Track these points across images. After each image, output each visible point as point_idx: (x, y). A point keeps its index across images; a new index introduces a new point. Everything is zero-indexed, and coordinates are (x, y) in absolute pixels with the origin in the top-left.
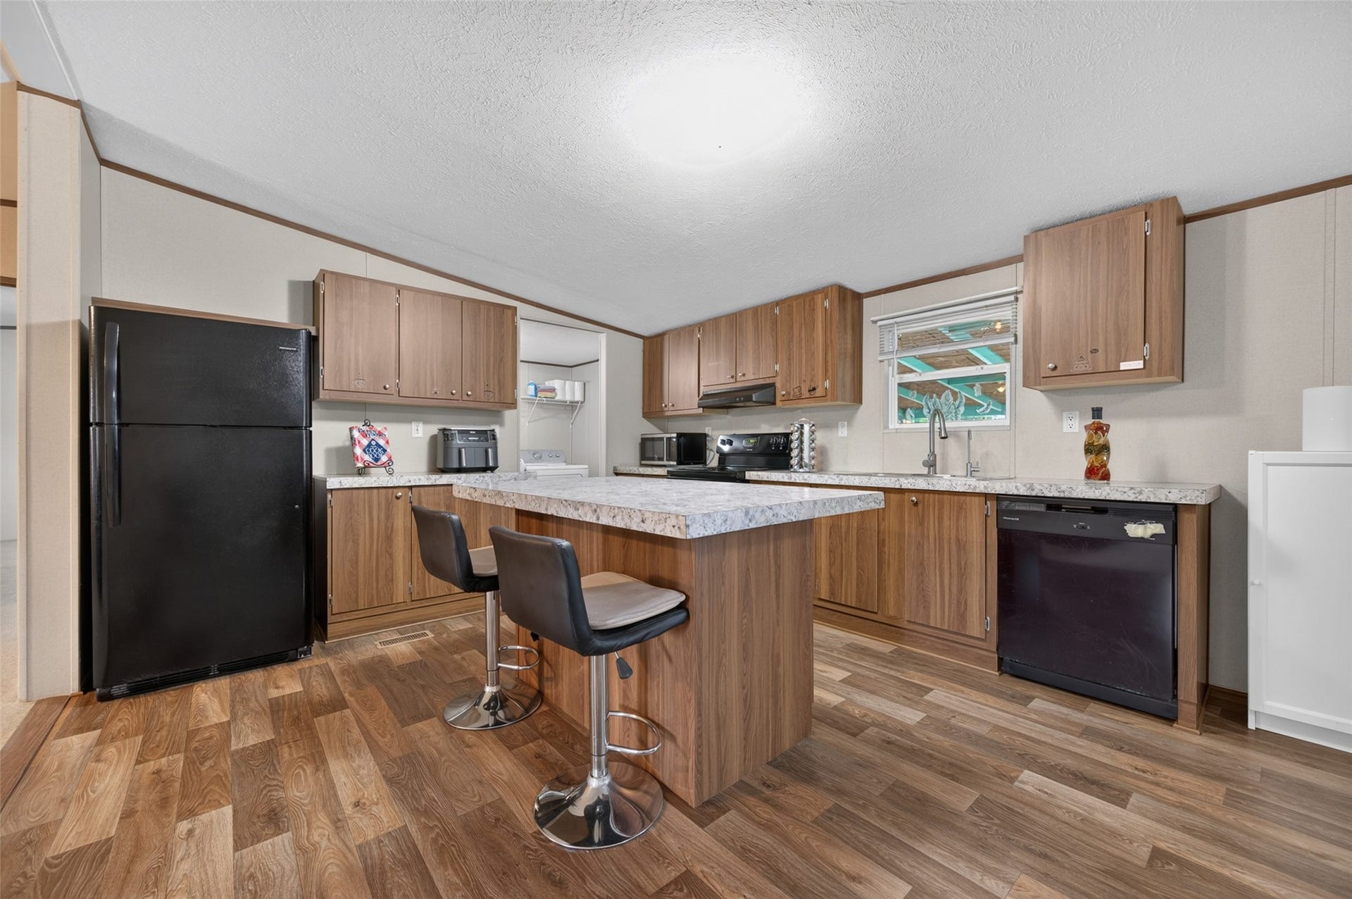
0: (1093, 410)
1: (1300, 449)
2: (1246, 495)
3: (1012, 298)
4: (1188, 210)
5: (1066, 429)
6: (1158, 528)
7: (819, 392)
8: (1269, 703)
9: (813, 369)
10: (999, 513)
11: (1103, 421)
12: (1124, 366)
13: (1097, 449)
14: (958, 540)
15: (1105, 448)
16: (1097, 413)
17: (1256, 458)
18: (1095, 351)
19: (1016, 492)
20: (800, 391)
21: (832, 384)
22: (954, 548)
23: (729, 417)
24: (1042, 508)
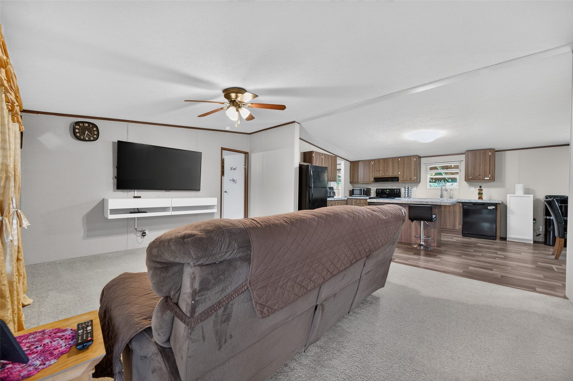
0: (480, 186)
1: (515, 194)
2: (507, 203)
3: (460, 162)
4: (496, 150)
5: (471, 189)
6: (494, 207)
7: (412, 180)
8: (510, 236)
9: (411, 174)
10: (463, 206)
11: (482, 188)
12: (485, 178)
13: (480, 194)
14: (454, 211)
15: (482, 194)
16: (481, 187)
17: (508, 196)
18: (480, 175)
19: (467, 202)
20: (407, 179)
21: (416, 178)
22: (453, 212)
23: (377, 184)
24: (472, 204)
